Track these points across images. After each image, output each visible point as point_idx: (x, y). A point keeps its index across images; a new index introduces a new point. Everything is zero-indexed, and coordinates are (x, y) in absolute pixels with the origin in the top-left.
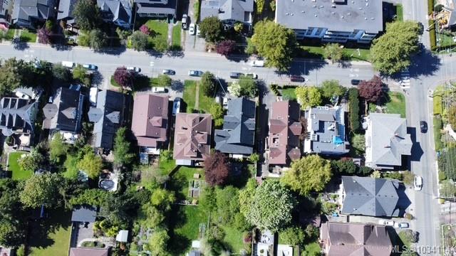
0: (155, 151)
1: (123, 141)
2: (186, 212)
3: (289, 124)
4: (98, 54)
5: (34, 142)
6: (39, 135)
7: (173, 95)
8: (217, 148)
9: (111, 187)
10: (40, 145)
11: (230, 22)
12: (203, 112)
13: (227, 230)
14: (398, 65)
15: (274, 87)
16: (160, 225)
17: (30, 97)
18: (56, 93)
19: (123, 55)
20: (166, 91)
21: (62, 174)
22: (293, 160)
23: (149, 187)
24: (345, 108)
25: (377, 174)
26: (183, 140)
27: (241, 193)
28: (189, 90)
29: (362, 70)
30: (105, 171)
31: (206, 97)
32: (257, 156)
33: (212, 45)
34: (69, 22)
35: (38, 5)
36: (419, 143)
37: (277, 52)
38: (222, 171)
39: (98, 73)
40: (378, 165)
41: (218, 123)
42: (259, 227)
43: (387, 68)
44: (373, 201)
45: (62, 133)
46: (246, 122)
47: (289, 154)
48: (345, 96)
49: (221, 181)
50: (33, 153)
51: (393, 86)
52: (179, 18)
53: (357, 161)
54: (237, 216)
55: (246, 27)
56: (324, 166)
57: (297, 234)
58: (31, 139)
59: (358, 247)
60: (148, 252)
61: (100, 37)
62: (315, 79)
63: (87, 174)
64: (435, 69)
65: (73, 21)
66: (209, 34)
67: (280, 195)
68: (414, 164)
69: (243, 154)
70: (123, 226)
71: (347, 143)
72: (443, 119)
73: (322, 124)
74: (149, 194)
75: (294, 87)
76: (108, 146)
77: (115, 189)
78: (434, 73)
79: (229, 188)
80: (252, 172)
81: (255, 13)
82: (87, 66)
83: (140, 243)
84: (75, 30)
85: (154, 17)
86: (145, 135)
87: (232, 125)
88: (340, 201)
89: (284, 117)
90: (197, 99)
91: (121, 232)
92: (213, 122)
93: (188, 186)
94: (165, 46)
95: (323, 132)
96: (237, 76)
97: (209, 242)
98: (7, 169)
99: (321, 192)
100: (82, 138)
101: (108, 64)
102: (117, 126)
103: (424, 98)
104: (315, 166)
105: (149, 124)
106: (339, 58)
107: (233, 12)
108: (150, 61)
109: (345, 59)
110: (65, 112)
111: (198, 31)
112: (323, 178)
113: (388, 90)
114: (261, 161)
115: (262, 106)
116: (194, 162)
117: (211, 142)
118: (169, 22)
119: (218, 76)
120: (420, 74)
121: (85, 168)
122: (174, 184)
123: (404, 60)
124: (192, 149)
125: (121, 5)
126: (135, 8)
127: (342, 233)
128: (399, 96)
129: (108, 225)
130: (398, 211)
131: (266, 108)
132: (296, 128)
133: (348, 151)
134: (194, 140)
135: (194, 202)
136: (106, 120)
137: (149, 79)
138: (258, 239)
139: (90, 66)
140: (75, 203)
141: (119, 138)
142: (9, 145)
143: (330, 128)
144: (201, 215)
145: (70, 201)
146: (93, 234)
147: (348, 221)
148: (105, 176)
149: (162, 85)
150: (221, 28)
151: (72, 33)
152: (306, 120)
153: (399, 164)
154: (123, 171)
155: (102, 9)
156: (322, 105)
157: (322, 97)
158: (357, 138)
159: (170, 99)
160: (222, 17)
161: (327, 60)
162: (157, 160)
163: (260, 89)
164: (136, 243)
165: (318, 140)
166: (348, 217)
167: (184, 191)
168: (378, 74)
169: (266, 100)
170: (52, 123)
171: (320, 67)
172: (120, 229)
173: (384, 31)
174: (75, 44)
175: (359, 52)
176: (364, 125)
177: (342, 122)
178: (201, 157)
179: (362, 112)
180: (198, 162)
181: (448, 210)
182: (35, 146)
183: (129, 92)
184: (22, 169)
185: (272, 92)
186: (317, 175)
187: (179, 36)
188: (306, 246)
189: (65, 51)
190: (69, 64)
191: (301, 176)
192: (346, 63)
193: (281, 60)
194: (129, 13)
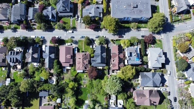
0: (69, 68)
1: (57, 65)
2: (82, 90)
3: (119, 54)
4: (44, 32)
5: (22, 68)
6: (24, 65)
7: (74, 46)
8: (92, 65)
9: (53, 82)
10: (25, 68)
11: (94, 17)
12: (86, 52)
13: (98, 96)
14: (158, 29)
15: (112, 40)
16: (73, 95)
17: (20, 50)
18: (30, 48)
19: (54, 32)
20: (71, 44)
21: (34, 79)
22: (121, 68)
23: (67, 81)
24: (139, 46)
25: (153, 71)
26: (79, 63)
27: (102, 81)
28: (80, 44)
29: (145, 32)
30: (50, 77)
31: (87, 46)
32: (108, 67)
33: (87, 26)
34: (33, 21)
35: (20, 15)
36: (168, 58)
37: (112, 27)
38: (95, 73)
39: (45, 39)
40: (153, 68)
41: (92, 55)
42: (110, 94)
43: (154, 31)
44: (152, 81)
45: (33, 63)
46: (103, 55)
47: (119, 65)
48: (139, 42)
49: (95, 77)
50: (22, 72)
51: (157, 37)
52: (74, 16)
53: (145, 66)
54: (101, 90)
55: (100, 18)
56: (132, 69)
57: (124, 95)
58: (21, 67)
59: (147, 98)
60: (69, 106)
61: (45, 26)
62: (127, 36)
63: (44, 78)
64: (173, 29)
65: (34, 20)
66: (86, 22)
67: (117, 81)
68: (167, 66)
69: (102, 67)
70: (59, 97)
71: (141, 60)
72: (177, 48)
73: (131, 53)
74: (68, 84)
75: (120, 40)
76: (51, 67)
77: (54, 83)
78: (172, 31)
79: (98, 80)
80: (106, 73)
81: (103, 13)
82: (40, 37)
83: (65, 103)
84: (35, 24)
85: (65, 17)
86: (65, 62)
87: (97, 56)
88: (140, 82)
89: (117, 52)
90: (83, 47)
91: (58, 99)
92: (90, 55)
93: (82, 80)
94: (70, 28)
95: (132, 56)
96: (98, 37)
97: (92, 100)
98: (13, 78)
99: (132, 79)
100: (41, 65)
101: (49, 36)
102: (54, 59)
103: (169, 41)
104: (129, 70)
105: (66, 58)
106: (136, 28)
107: (95, 13)
108: (64, 33)
109: (138, 28)
110: (33, 55)
111: (82, 21)
112: (132, 74)
113: (155, 39)
114: (109, 69)
115: (108, 48)
116: (84, 71)
117: (90, 63)
118: (71, 18)
119: (91, 37)
120: (167, 32)
121: (43, 76)
122: (77, 80)
123: (160, 27)
124: (83, 66)
125: (52, 13)
126: (57, 13)
127: (141, 94)
128: (160, 41)
129: (53, 97)
130: (161, 84)
131: (110, 49)
132: (121, 55)
133: (141, 63)
134: (83, 63)
135: (85, 86)
136: (50, 57)
137: (64, 40)
138: (110, 98)
139: (42, 37)
140: (40, 89)
141: (55, 64)
142: (13, 69)
143: (134, 55)
144: (88, 91)
145: (38, 89)
146: (47, 101)
147: (143, 89)
148: (50, 79)
149: (70, 42)
150: (91, 19)
151: (34, 25)
152: (125, 52)
153: (161, 66)
154: (57, 76)
155: (45, 15)
156: (131, 46)
157: (131, 43)
158: (145, 58)
159: (73, 48)
160: (91, 15)
161: (132, 29)
162: (70, 71)
163: (107, 41)
164: (64, 103)
165: (130, 60)
166: (143, 88)
167: (81, 82)
168: (151, 33)
169: (109, 46)
170: (29, 60)
171: (129, 31)
172: (58, 98)
173: (152, 17)
174: (35, 29)
175: (143, 25)
176: (147, 53)
177: (139, 52)
178: (86, 69)
179: (146, 48)
180: (85, 71)
181: (180, 83)
182: (23, 69)
183: (57, 46)
184: (19, 78)
185: (112, 42)
186: (130, 73)
187: (75, 23)
188: (128, 100)
189: (32, 32)
190: (34, 37)
191: (124, 74)
192: (139, 29)
193: (114, 30)
194: (55, 16)
